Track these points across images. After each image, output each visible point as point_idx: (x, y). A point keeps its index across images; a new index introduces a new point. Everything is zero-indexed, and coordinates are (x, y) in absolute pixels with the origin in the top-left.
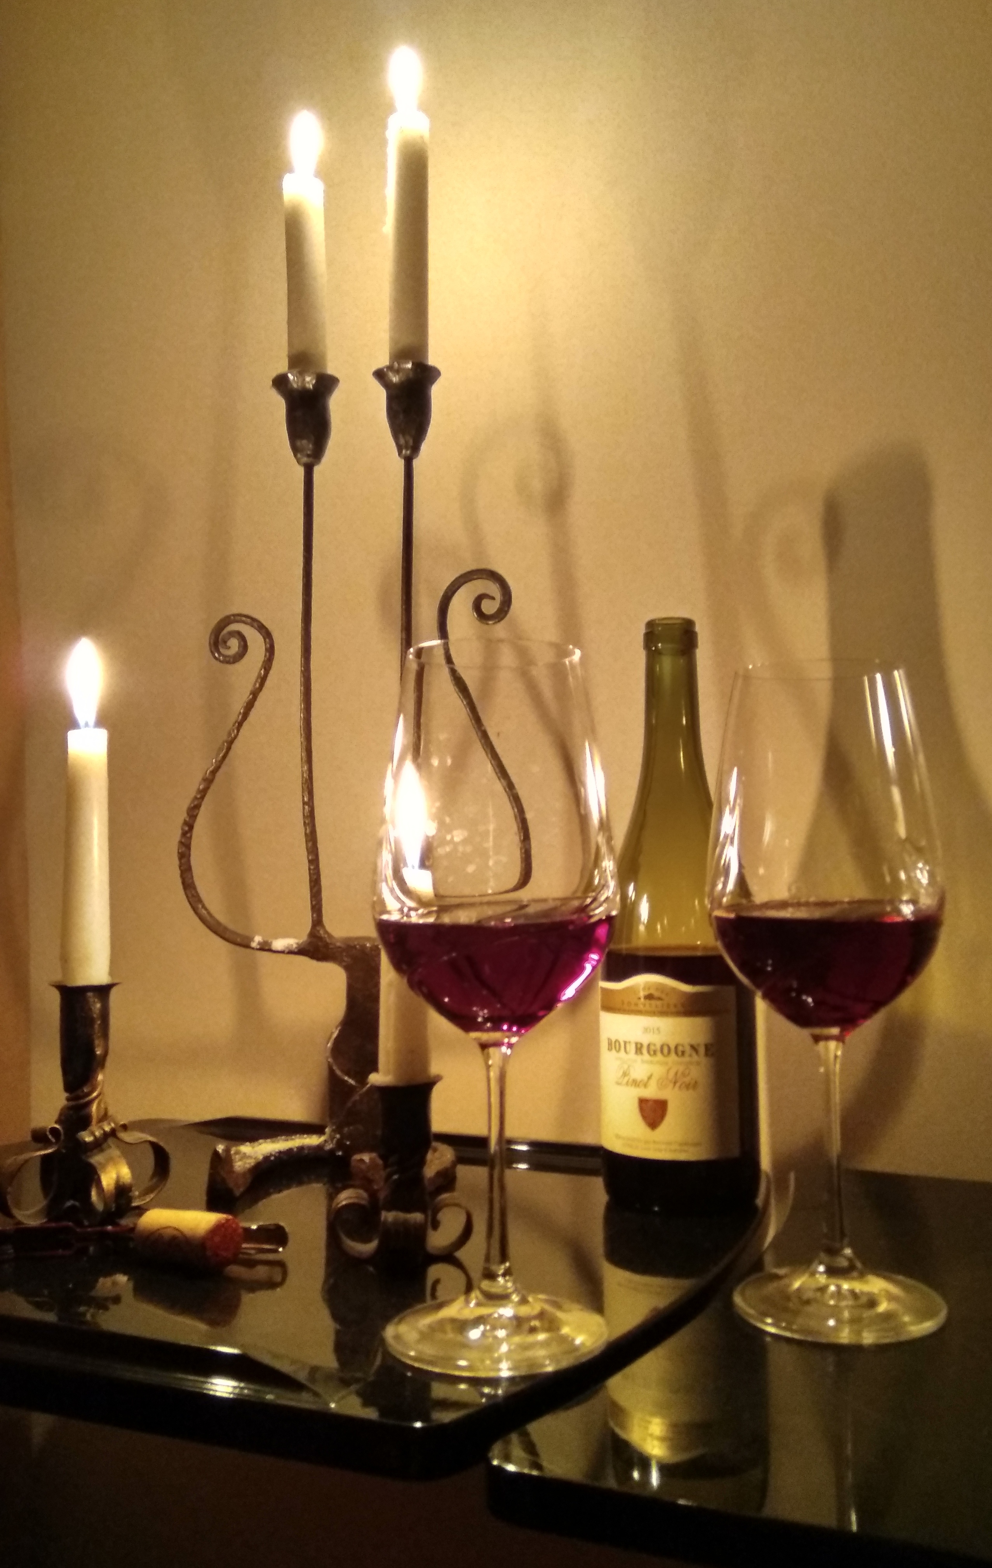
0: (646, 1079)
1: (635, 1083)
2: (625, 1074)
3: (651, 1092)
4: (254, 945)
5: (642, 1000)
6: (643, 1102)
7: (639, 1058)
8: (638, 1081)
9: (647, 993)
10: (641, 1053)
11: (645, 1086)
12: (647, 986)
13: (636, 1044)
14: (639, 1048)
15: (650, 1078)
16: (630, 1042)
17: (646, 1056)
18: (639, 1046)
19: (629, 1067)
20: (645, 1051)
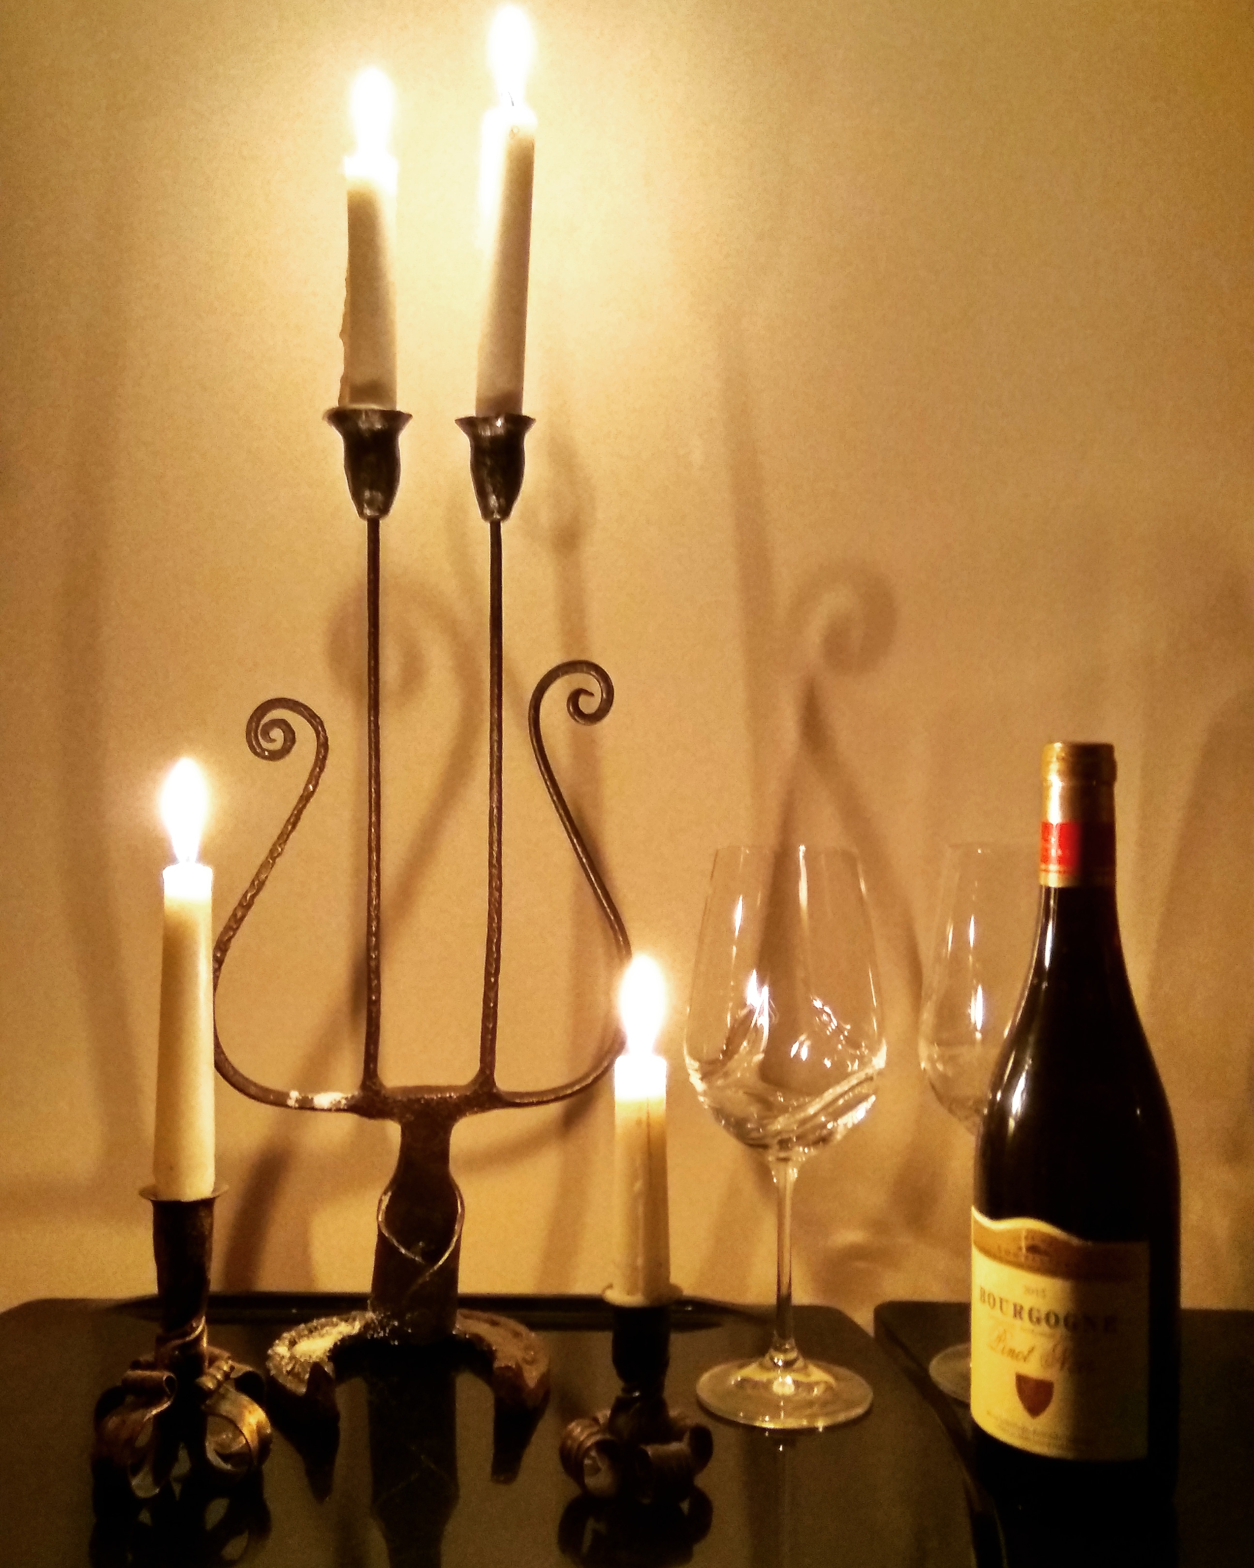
0: (1026, 1353)
1: (1012, 1353)
2: (1000, 1339)
3: (1033, 1369)
4: (291, 1102)
5: (1024, 1250)
6: (1022, 1381)
7: (1018, 1322)
8: (1017, 1351)
9: (1030, 1242)
10: (1021, 1318)
11: (1025, 1359)
12: (1031, 1234)
13: (1015, 1306)
14: (1018, 1312)
15: (1031, 1350)
16: (1007, 1301)
17: (1026, 1322)
18: (1018, 1308)
19: (1005, 1331)
20: (1025, 1315)
